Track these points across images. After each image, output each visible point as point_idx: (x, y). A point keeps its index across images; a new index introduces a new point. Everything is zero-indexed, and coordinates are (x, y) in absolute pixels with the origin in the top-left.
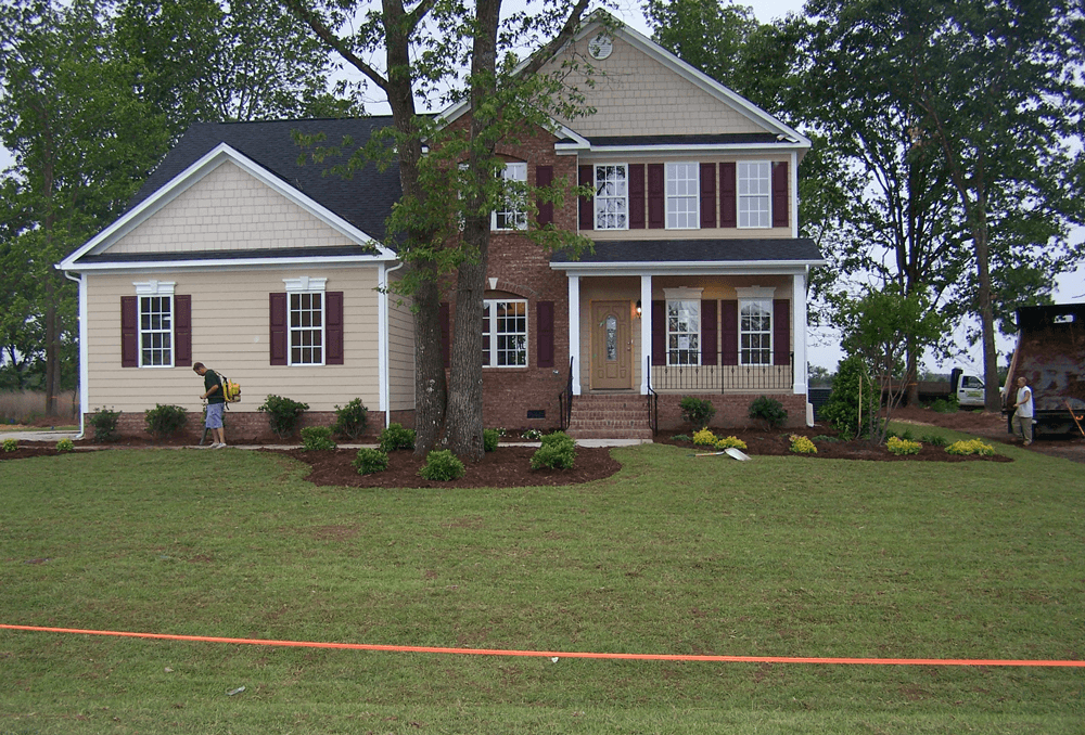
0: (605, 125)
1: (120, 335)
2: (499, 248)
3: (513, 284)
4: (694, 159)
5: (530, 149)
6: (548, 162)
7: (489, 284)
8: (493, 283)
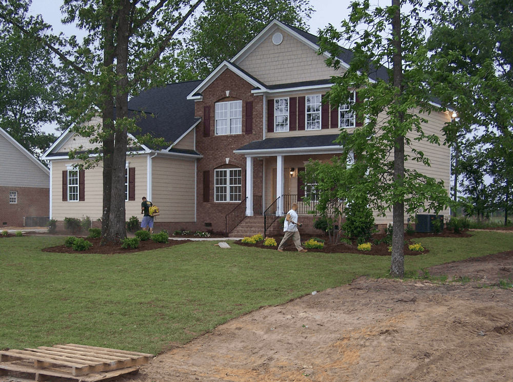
0: (279, 78)
1: (62, 187)
2: (230, 143)
3: (235, 161)
4: (319, 93)
5: (243, 93)
6: (251, 99)
7: (225, 161)
8: (227, 160)
